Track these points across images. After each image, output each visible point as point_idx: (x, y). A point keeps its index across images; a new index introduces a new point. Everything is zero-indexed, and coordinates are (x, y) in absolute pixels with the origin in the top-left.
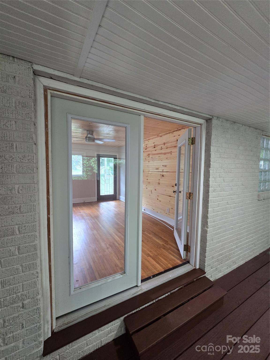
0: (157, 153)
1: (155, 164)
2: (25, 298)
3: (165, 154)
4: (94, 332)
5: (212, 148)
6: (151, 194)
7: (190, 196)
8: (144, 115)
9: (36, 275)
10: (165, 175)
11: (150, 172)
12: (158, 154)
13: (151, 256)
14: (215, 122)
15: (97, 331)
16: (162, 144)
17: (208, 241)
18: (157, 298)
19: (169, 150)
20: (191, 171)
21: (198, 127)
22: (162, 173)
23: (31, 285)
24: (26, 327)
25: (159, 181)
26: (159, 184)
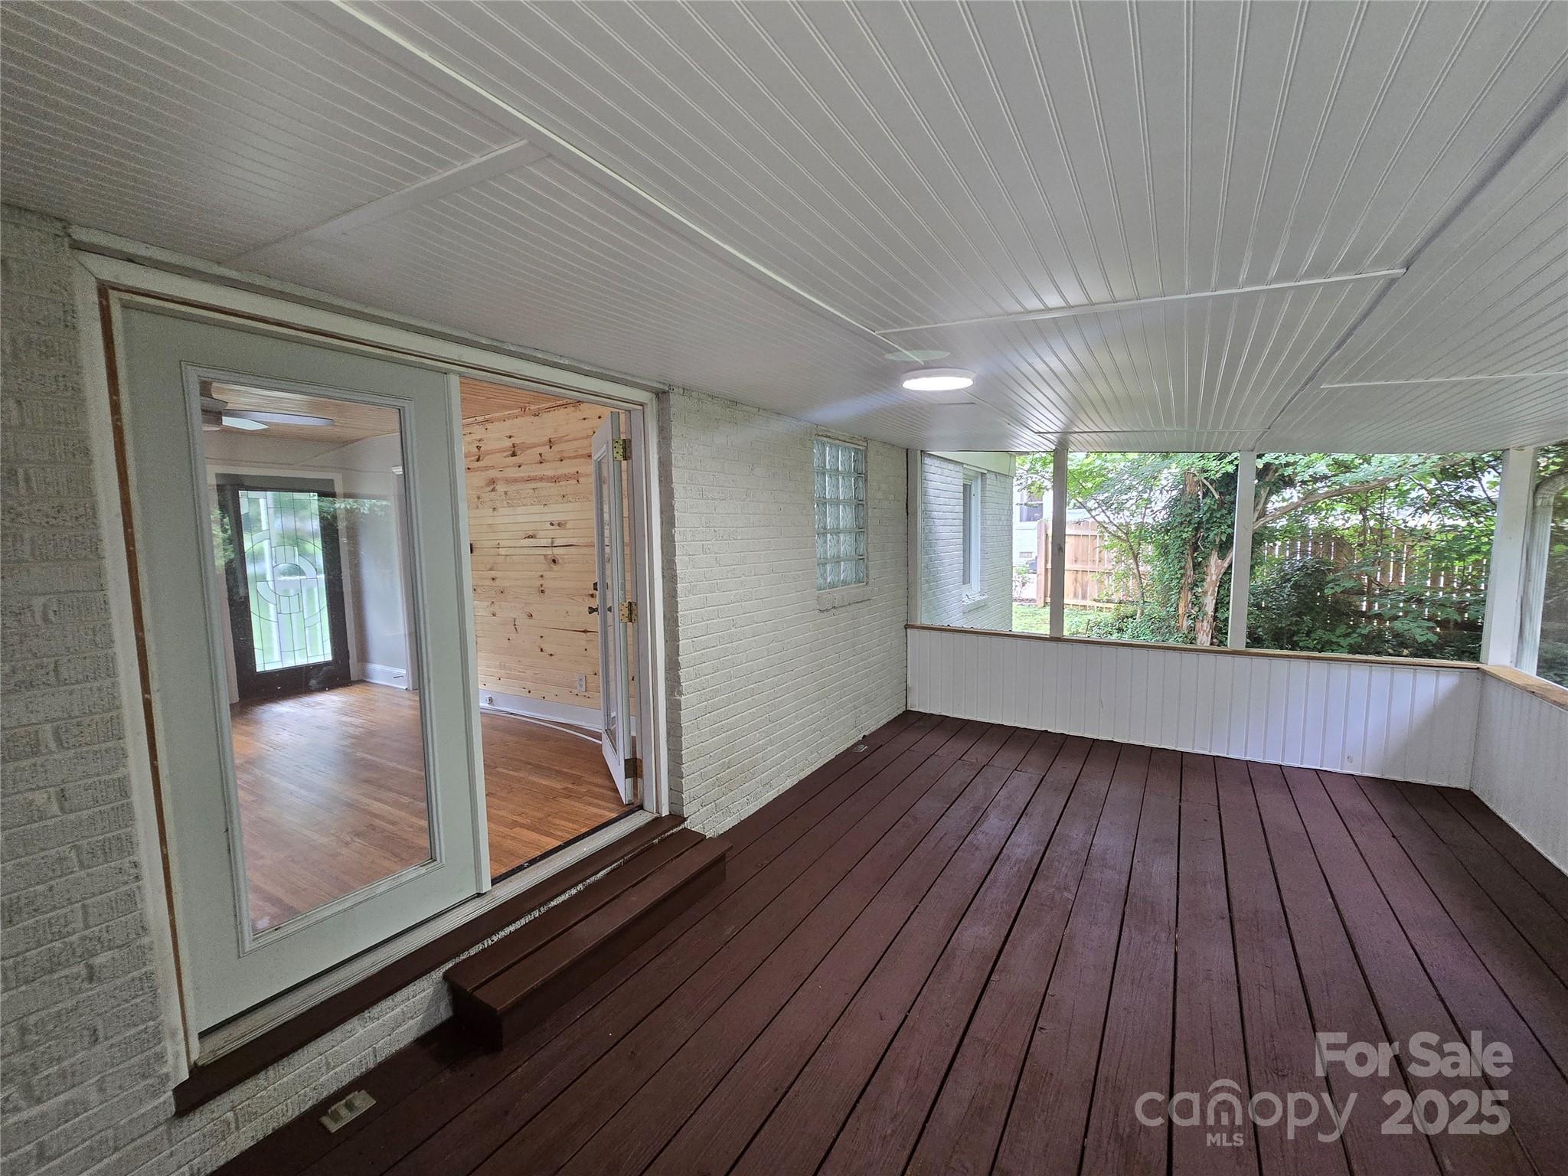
0: (527, 474)
1: (521, 519)
2: (98, 947)
3: (555, 480)
4: (348, 1026)
5: (676, 474)
6: (513, 636)
7: (632, 611)
8: (461, 375)
9: (133, 871)
10: (563, 559)
11: (502, 551)
12: (530, 480)
13: (522, 826)
14: (676, 400)
15: (354, 1023)
16: (544, 445)
17: (684, 731)
18: (543, 904)
19: (567, 468)
20: (627, 539)
21: (634, 410)
22: (549, 552)
23: (114, 904)
24: (106, 1038)
25: (542, 582)
26: (542, 591)
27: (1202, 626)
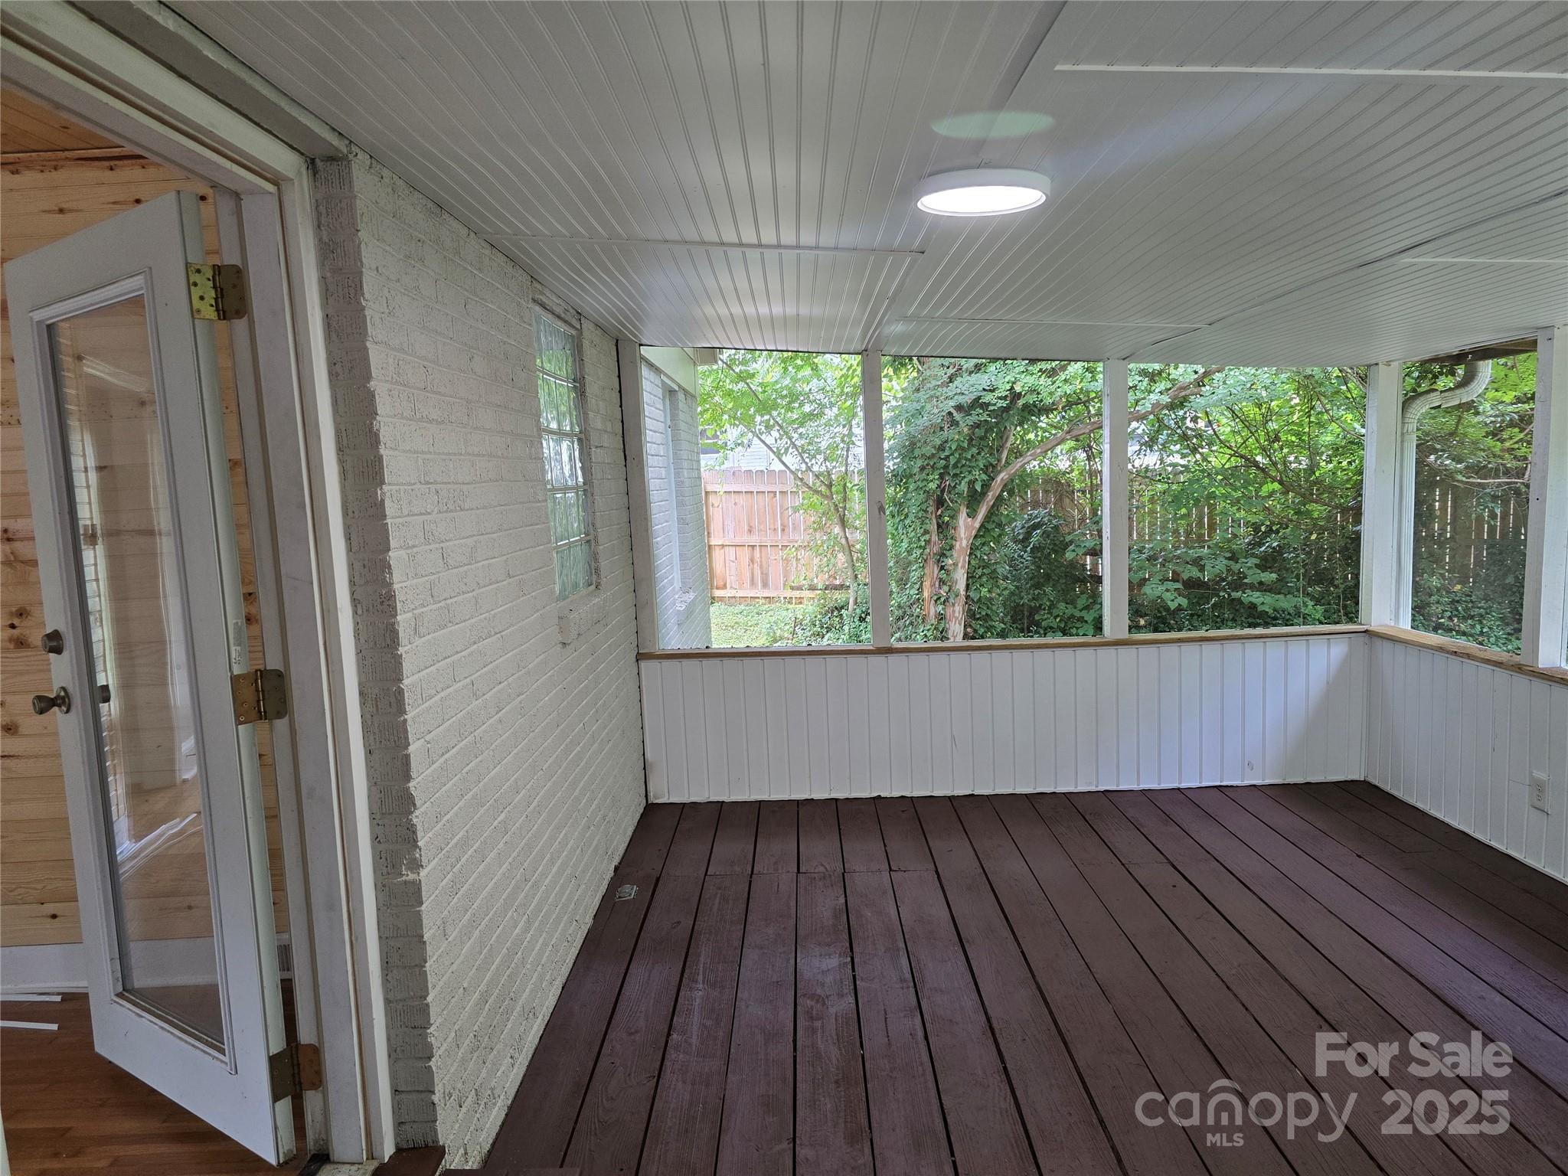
14: (366, 186)
21: (253, 191)
27: (954, 611)
